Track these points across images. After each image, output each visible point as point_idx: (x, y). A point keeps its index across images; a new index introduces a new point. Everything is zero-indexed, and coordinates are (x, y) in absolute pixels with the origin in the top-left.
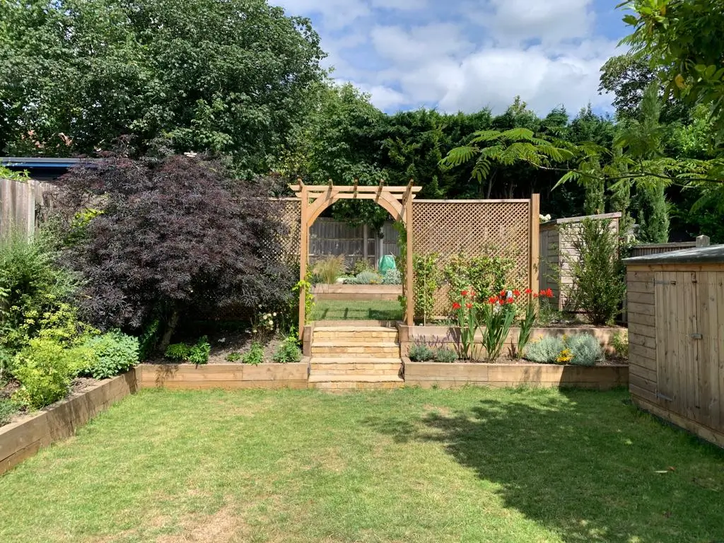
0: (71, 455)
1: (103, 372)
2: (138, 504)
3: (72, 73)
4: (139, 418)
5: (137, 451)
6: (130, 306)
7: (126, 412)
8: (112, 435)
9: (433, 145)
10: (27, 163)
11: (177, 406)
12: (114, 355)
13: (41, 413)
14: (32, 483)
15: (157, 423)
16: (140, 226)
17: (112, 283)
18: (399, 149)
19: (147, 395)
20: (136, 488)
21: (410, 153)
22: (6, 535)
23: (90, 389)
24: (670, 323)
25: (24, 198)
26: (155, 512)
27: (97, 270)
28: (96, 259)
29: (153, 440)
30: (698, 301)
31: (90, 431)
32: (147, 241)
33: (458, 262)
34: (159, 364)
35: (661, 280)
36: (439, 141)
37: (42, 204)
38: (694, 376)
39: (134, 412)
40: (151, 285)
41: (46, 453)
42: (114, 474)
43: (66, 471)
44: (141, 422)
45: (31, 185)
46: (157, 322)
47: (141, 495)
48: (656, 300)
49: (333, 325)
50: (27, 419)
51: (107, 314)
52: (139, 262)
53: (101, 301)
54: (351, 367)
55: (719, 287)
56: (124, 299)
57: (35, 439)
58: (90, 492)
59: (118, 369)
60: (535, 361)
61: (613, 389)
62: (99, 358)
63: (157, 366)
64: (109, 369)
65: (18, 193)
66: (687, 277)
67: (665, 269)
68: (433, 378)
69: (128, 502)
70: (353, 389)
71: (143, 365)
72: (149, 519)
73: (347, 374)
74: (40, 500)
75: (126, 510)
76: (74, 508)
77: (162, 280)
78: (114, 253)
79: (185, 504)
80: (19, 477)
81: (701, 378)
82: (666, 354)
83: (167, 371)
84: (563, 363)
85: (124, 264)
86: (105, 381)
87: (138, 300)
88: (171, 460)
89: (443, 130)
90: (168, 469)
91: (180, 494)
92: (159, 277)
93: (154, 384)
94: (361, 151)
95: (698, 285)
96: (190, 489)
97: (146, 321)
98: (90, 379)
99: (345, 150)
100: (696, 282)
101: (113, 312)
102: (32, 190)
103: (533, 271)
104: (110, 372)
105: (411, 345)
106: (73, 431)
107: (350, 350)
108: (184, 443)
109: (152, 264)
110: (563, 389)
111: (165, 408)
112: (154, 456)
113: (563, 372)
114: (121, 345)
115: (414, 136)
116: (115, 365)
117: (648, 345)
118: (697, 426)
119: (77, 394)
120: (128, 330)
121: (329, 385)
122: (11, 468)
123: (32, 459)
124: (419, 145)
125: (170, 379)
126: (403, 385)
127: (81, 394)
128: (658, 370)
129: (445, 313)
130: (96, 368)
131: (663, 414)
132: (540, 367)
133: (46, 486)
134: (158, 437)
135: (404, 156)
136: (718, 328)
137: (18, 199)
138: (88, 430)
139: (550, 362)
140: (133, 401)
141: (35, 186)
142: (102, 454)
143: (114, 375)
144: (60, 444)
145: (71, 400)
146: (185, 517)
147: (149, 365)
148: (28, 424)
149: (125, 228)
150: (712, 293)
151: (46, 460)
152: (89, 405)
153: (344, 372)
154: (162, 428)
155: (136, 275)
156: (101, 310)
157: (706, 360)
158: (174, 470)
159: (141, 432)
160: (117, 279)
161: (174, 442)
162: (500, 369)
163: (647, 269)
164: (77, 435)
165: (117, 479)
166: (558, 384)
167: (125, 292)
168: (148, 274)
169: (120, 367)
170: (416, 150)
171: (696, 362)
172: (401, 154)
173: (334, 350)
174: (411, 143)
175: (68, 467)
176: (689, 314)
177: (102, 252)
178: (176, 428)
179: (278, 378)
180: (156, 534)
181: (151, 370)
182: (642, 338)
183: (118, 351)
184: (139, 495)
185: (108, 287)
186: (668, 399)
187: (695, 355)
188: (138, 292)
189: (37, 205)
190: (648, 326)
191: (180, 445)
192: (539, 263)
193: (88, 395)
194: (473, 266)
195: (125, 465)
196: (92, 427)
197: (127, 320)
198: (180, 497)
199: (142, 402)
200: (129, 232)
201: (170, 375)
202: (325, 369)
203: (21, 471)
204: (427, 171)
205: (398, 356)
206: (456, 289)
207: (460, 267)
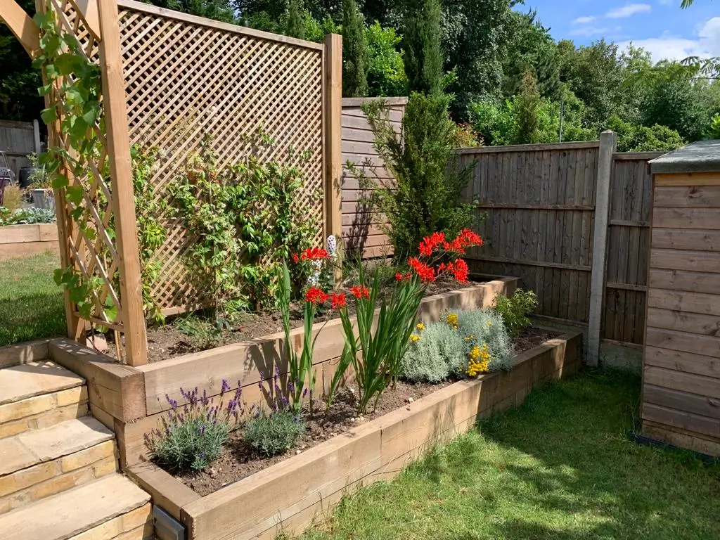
84: (477, 375)
139: (453, 377)
205: (113, 465)
206: (209, 238)
207: (209, 185)
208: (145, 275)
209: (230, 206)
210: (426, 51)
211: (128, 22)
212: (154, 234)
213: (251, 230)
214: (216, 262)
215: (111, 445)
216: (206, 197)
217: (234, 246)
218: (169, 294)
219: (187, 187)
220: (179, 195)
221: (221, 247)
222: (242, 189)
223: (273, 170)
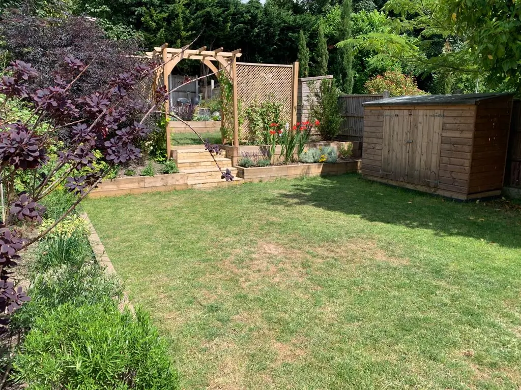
9: (177, 16)
18: (151, 16)
21: (159, 20)
24: (393, 136)
30: (412, 124)
33: (254, 105)
35: (389, 114)
36: (182, 13)
38: (405, 162)
48: (384, 124)
49: (187, 149)
54: (209, 174)
55: (425, 117)
60: (307, 163)
61: (344, 174)
66: (406, 112)
67: (392, 108)
68: (259, 176)
70: (216, 187)
73: (206, 179)
81: (410, 161)
82: (389, 152)
84: (322, 162)
89: (184, 5)
94: (119, 14)
95: (412, 117)
99: (107, 12)
100: (411, 115)
103: (294, 110)
105: (239, 158)
107: (202, 164)
110: (324, 175)
113: (323, 167)
115: (162, 7)
117: (376, 148)
118: (405, 184)
121: (201, 186)
124: (167, 14)
126: (243, 182)
128: (382, 160)
129: (246, 138)
131: (385, 181)
132: (309, 166)
135: (155, 22)
136: (422, 136)
139: (315, 162)
150: (420, 119)
153: (204, 178)
157: (414, 152)
162: (293, 168)
163: (380, 108)
166: (320, 174)
170: (164, 18)
171: (408, 154)
172: (153, 21)
173: (192, 164)
174: (160, 12)
176: (405, 130)
179: (169, 184)
182: (373, 145)
186: (388, 173)
187: (408, 150)
190: (377, 138)
192: (297, 106)
194: (262, 108)
202: (192, 177)
204: (172, 35)
205: (231, 165)
206: (255, 122)
207: (255, 108)
208: (239, 130)
209: (261, 114)
210: (345, 56)
211: (238, 68)
212: (242, 121)
213: (266, 120)
214: (256, 129)
215: (230, 161)
216: (255, 112)
217: (262, 125)
218: (244, 137)
219: (250, 109)
220: (248, 111)
221: (258, 125)
222: (265, 109)
223: (274, 104)
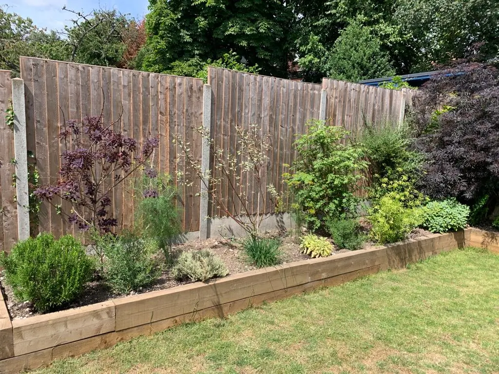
0: (399, 281)
1: (436, 228)
2: (426, 336)
3: (456, 5)
4: (458, 269)
5: (444, 295)
6: (464, 182)
7: (449, 262)
8: (431, 276)
10: (418, 77)
11: (494, 267)
12: (446, 217)
13: (383, 247)
14: (367, 291)
15: (471, 277)
16: (479, 118)
17: (452, 164)
19: (471, 253)
20: (430, 323)
22: (338, 319)
23: (423, 238)
25: (398, 101)
26: (436, 348)
27: (441, 153)
28: (442, 144)
29: (461, 290)
31: (418, 268)
32: (482, 131)
34: (487, 230)
37: (411, 104)
39: (456, 263)
40: (483, 166)
41: (384, 275)
42: (420, 306)
43: (390, 291)
44: (457, 273)
45: (404, 92)
46: (487, 197)
47: (431, 331)
50: (373, 249)
51: (446, 186)
52: (475, 146)
53: (442, 176)
56: (460, 176)
57: (377, 263)
58: (397, 312)
59: (448, 229)
62: (435, 218)
63: (484, 232)
64: (441, 227)
65: (394, 98)
69: (420, 332)
71: (473, 228)
72: (429, 352)
74: (367, 304)
75: (416, 337)
76: (383, 319)
77: (491, 164)
78: (456, 139)
79: (463, 354)
80: (362, 285)
83: (493, 238)
85: (463, 149)
86: (437, 235)
87: (473, 178)
88: (468, 312)
90: (463, 318)
91: (463, 343)
92: (489, 160)
93: (480, 245)
96: (474, 342)
97: (478, 195)
98: (427, 231)
101: (451, 185)
102: (404, 95)
104: (442, 229)
106: (406, 265)
108: (487, 302)
109: (486, 149)
111: (483, 267)
112: (455, 303)
114: (454, 211)
116: (446, 225)
119: (412, 240)
120: (462, 200)
122: (359, 277)
123: (374, 276)
125: (494, 245)
127: (415, 241)
130: (432, 224)
133: (374, 297)
134: (465, 289)
137: (394, 102)
138: (417, 267)
140: (459, 255)
141: (406, 92)
142: (418, 288)
143: (444, 231)
144: (395, 272)
145: (406, 243)
146: (458, 365)
147: (478, 229)
148: (373, 253)
149: (466, 120)
151: (382, 280)
152: (420, 250)
154: (473, 283)
155: (472, 158)
156: (442, 183)
158: (467, 321)
159: (454, 281)
160: (456, 160)
161: (477, 297)
164: (408, 268)
165: (420, 310)
167: (462, 171)
168: (480, 157)
169: (450, 227)
175: (393, 289)
177: (446, 139)
178: (485, 286)
180: (428, 366)
181: (478, 233)
183: (449, 214)
184: (430, 330)
185: (448, 166)
188: (474, 171)
189: (407, 105)
191: (481, 302)
193: (419, 242)
195: (429, 302)
196: (420, 265)
197: (463, 192)
198: (461, 345)
199: (466, 257)
200: (470, 123)
201: (495, 241)
203: (364, 281)
